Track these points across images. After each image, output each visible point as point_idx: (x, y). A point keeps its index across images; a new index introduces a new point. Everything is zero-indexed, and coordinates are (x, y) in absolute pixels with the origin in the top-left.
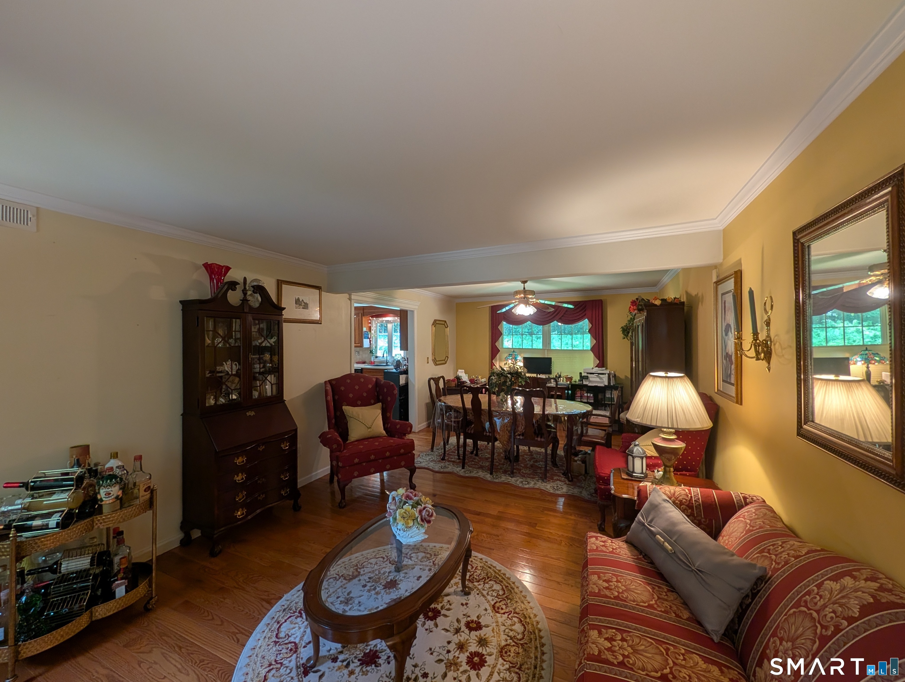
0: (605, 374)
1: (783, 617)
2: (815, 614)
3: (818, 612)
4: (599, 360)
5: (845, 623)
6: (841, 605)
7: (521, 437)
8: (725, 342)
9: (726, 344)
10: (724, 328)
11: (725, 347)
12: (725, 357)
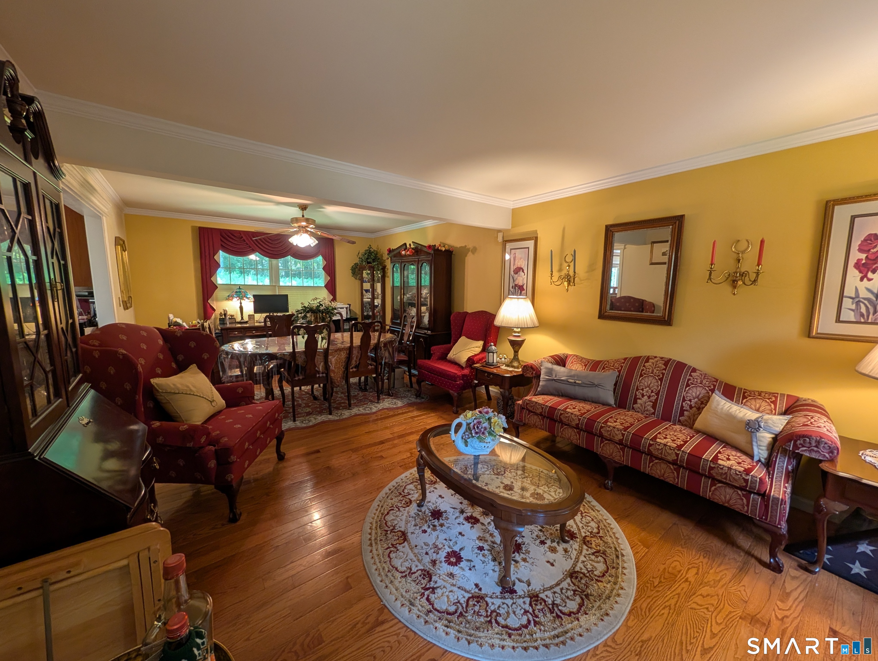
0: (343, 308)
1: (638, 383)
2: (651, 375)
3: (652, 373)
4: (332, 295)
5: (664, 371)
6: (658, 367)
7: (354, 370)
8: (513, 278)
9: (515, 279)
10: (512, 270)
11: (514, 281)
12: (513, 286)
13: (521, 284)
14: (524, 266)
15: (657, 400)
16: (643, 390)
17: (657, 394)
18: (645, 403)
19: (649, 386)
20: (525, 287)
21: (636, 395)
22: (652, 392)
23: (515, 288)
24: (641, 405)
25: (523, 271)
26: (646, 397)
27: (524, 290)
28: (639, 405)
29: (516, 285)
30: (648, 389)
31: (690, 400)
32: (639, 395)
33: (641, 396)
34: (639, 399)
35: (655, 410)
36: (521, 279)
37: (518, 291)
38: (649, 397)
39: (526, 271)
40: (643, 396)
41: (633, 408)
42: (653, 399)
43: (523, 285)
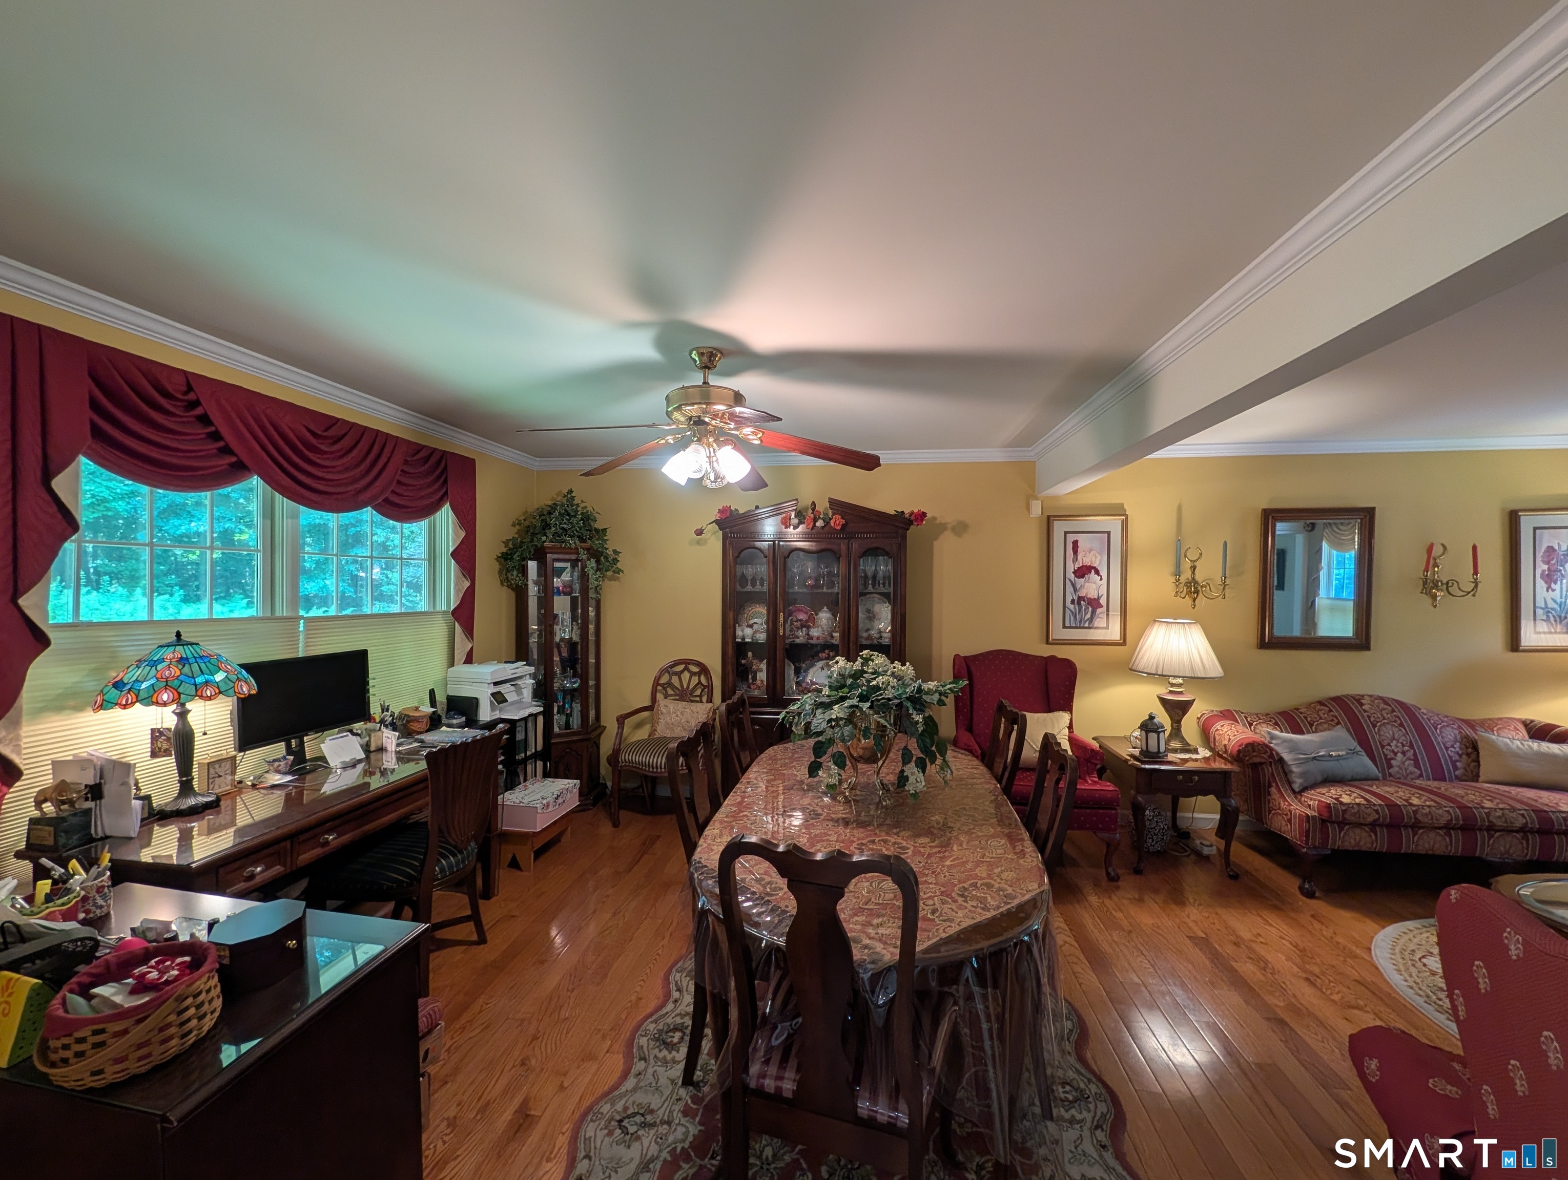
1: (1377, 737)
2: (1385, 721)
3: (1384, 719)
8: (1074, 585)
9: (1078, 587)
10: (1071, 568)
11: (1075, 590)
12: (1073, 602)
13: (1093, 594)
14: (1098, 561)
15: (1415, 754)
16: (1389, 745)
17: (1411, 746)
18: (1403, 763)
19: (1394, 738)
20: (1103, 601)
21: (1385, 756)
22: (1403, 746)
23: (1079, 604)
24: (1399, 766)
25: (1097, 572)
26: (1399, 755)
27: (1102, 606)
28: (1396, 769)
29: (1080, 599)
30: (1394, 742)
31: (1452, 746)
32: (1391, 755)
33: (1392, 755)
34: (1392, 759)
35: (1420, 769)
36: (1094, 586)
37: (1087, 608)
38: (1404, 753)
39: (1104, 573)
40: (1395, 754)
41: (1390, 775)
42: (1410, 754)
43: (1099, 598)
